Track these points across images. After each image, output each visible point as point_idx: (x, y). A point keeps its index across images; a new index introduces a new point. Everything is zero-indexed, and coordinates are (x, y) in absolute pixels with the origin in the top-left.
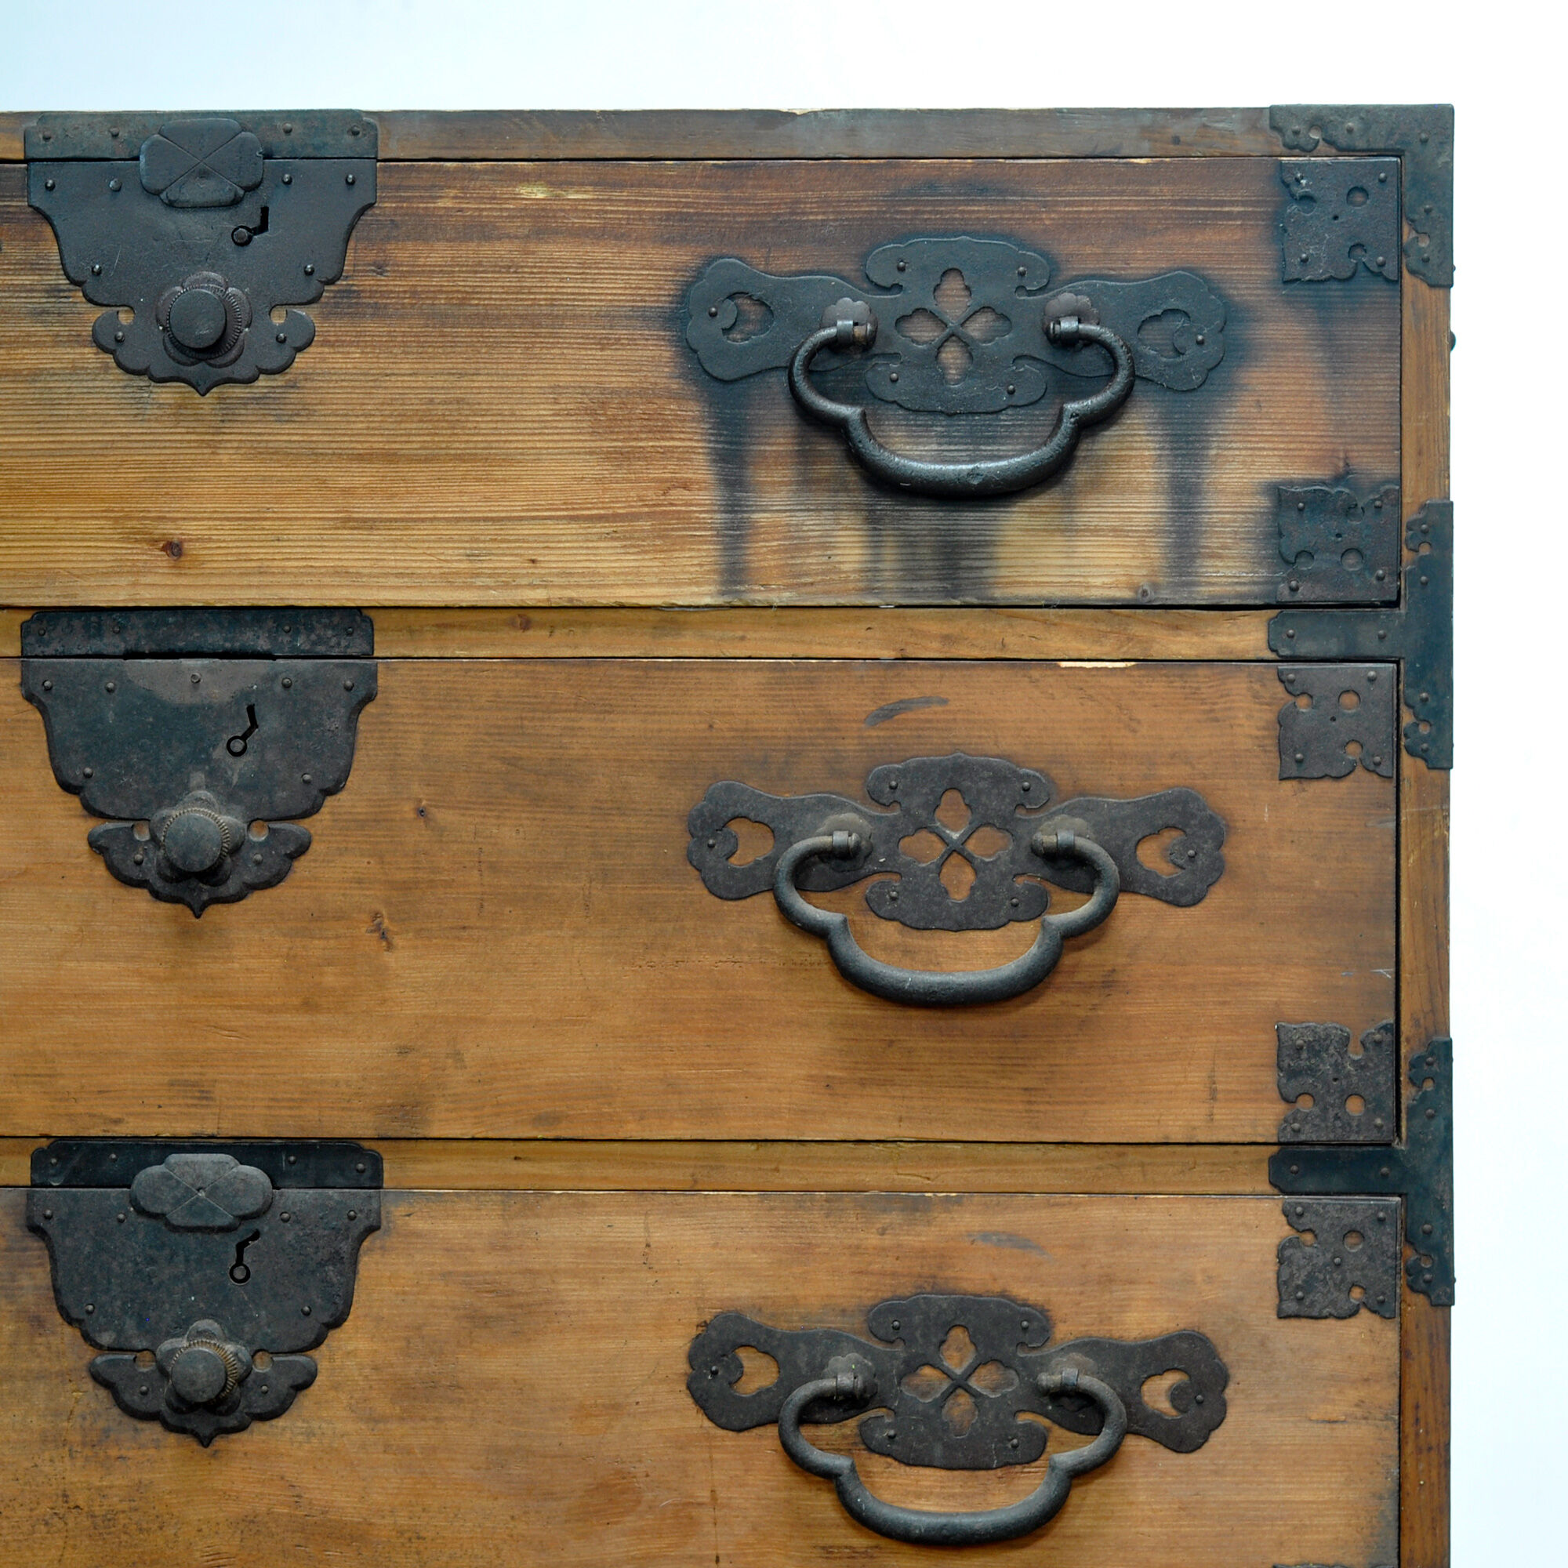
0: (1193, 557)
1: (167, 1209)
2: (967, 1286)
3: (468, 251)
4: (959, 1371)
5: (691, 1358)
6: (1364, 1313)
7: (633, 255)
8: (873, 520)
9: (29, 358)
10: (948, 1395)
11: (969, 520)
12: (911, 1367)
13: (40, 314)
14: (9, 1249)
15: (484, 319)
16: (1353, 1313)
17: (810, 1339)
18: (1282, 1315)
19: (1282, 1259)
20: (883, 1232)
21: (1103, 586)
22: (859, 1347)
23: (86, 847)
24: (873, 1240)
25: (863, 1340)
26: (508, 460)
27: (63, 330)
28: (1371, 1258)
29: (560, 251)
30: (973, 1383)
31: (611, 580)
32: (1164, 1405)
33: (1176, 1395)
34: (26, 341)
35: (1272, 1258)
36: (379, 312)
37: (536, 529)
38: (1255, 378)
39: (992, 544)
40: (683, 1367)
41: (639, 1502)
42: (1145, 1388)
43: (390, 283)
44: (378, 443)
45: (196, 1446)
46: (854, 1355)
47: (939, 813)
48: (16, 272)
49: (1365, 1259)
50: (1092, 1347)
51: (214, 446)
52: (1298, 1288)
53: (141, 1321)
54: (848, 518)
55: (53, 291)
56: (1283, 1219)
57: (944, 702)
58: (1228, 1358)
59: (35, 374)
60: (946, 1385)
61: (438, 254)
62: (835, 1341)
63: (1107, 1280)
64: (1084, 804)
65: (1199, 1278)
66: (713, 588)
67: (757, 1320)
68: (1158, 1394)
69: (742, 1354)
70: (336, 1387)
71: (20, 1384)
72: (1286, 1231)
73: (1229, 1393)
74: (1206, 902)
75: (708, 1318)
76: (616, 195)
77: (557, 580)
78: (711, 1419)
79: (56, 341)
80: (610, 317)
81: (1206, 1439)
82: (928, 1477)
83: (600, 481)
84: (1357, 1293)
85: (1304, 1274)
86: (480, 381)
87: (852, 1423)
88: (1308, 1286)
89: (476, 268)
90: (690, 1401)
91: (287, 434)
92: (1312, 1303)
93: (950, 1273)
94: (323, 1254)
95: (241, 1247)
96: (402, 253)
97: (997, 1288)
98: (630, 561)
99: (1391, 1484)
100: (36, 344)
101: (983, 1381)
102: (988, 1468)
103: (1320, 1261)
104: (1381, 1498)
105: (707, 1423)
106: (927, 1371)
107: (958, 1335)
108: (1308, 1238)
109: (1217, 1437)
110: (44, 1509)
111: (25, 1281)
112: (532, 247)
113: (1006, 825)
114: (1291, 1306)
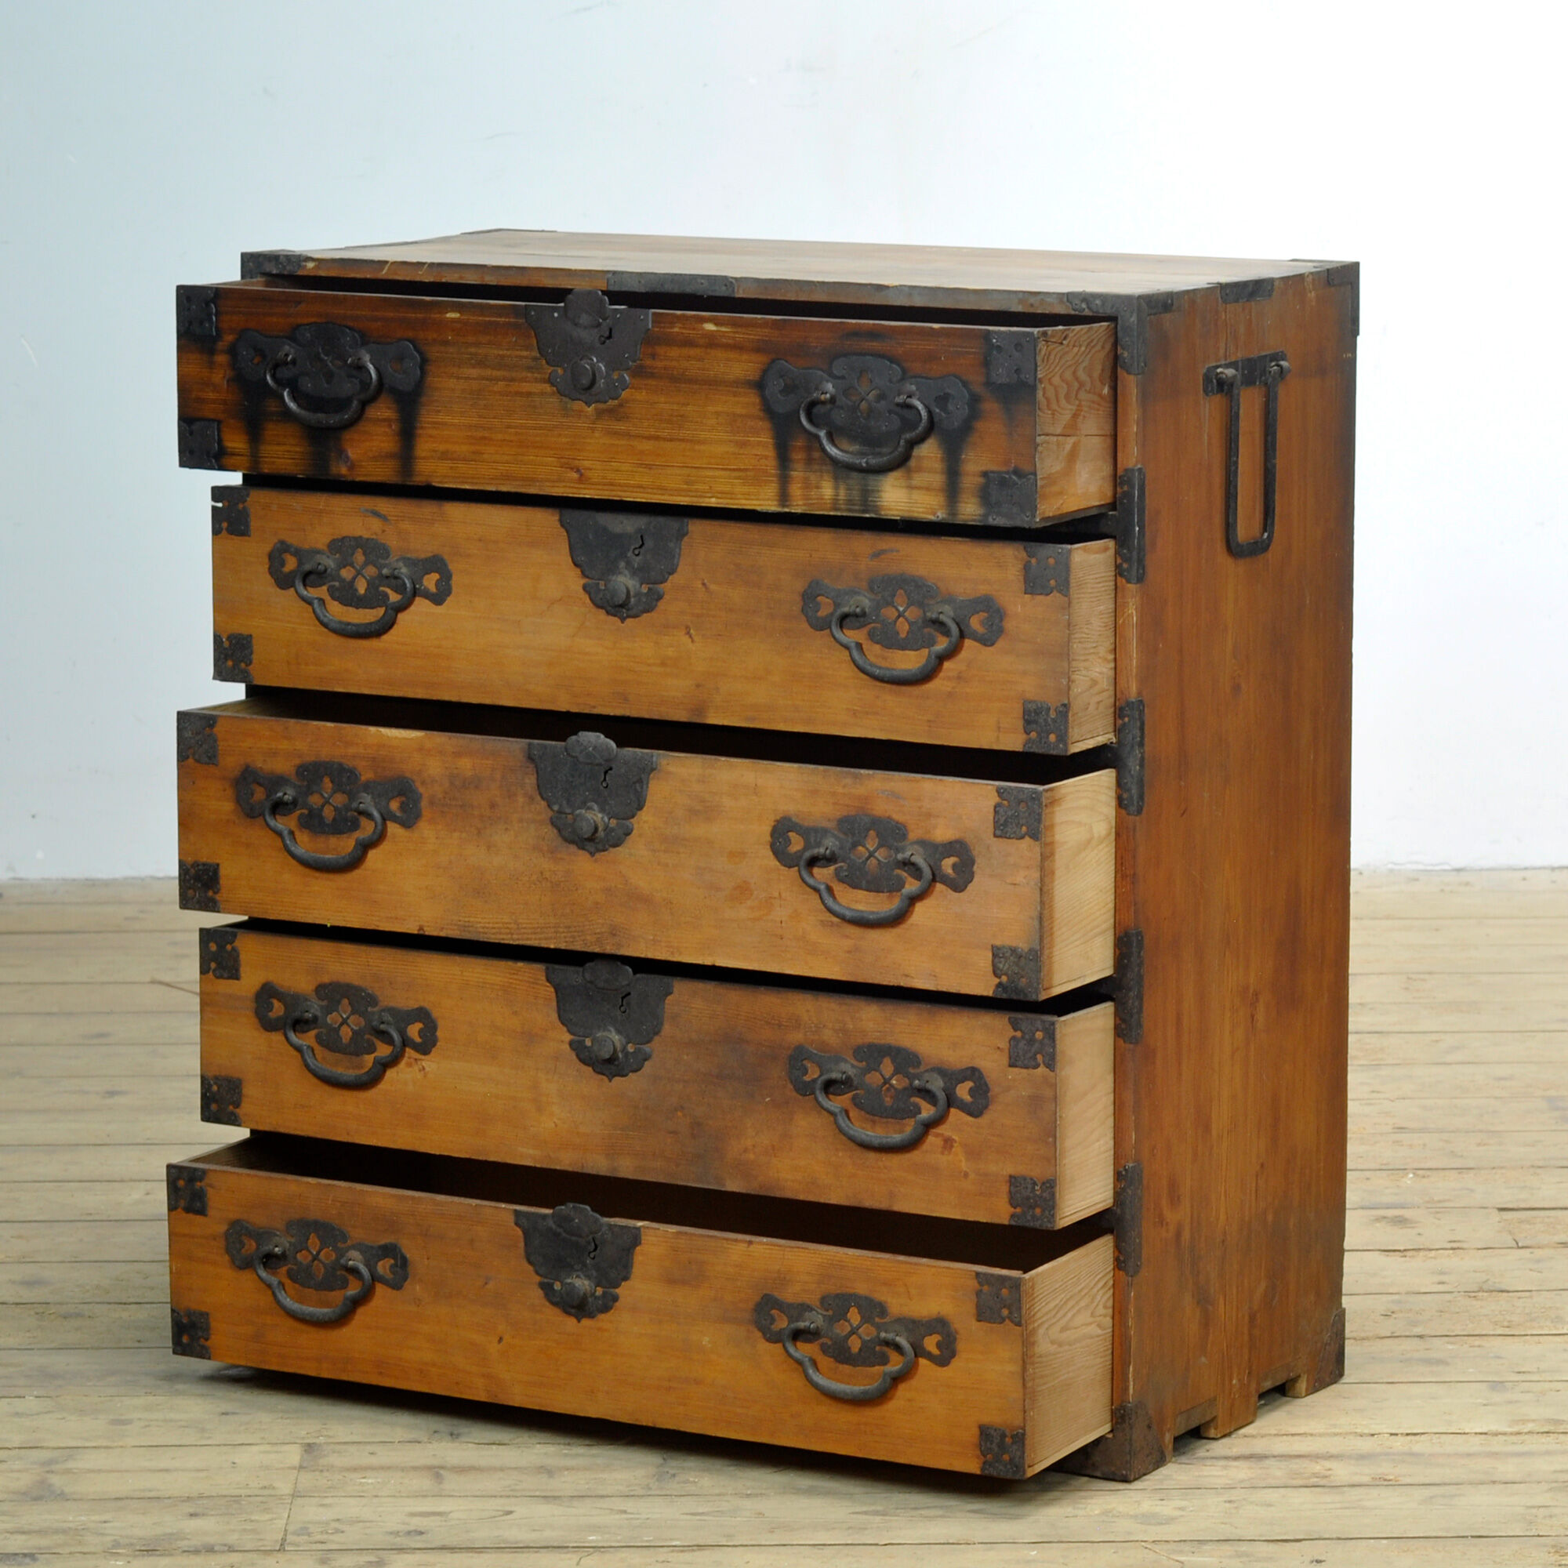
0: (956, 502)
1: (577, 754)
2: (874, 812)
3: (685, 351)
4: (872, 849)
5: (772, 835)
6: (1027, 839)
7: (745, 357)
8: (836, 478)
9: (526, 387)
10: (868, 859)
11: (872, 479)
12: (854, 845)
13: (529, 369)
14: (521, 766)
15: (692, 381)
16: (1022, 838)
17: (816, 830)
18: (995, 836)
19: (996, 812)
20: (844, 787)
21: (923, 513)
22: (835, 836)
23: (581, 591)
24: (840, 790)
25: (836, 833)
26: (700, 442)
27: (539, 376)
28: (1030, 814)
29: (719, 354)
30: (876, 854)
31: (739, 496)
32: (950, 871)
33: (954, 866)
34: (524, 380)
35: (993, 808)
36: (652, 376)
37: (710, 473)
38: (979, 425)
39: (878, 491)
40: (769, 838)
41: (752, 895)
42: (943, 863)
43: (659, 364)
44: (652, 432)
45: (588, 856)
46: (833, 840)
47: (895, 599)
48: (521, 350)
49: (1027, 814)
50: (922, 843)
51: (593, 430)
52: (1002, 825)
53: (568, 801)
54: (826, 477)
55: (535, 359)
56: (996, 794)
57: (898, 551)
58: (975, 853)
59: (529, 394)
60: (867, 854)
61: (674, 352)
62: (825, 832)
63: (929, 815)
64: (950, 600)
65: (964, 817)
66: (776, 503)
67: (797, 821)
68: (948, 865)
69: (790, 834)
70: (640, 835)
71: (525, 824)
72: (997, 799)
73: (975, 868)
74: (996, 646)
75: (778, 818)
76: (739, 330)
77: (719, 495)
78: (779, 861)
79: (536, 380)
80: (737, 383)
81: (966, 887)
82: (861, 894)
83: (734, 454)
84: (1024, 829)
85: (1004, 818)
86: (690, 408)
87: (832, 868)
88: (1005, 824)
89: (689, 358)
90: (771, 853)
91: (621, 427)
92: (1006, 833)
93: (869, 807)
94: (635, 779)
95: (606, 773)
96: (661, 350)
97: (887, 815)
98: (745, 489)
99: (1035, 914)
100: (529, 382)
101: (881, 854)
102: (883, 892)
103: (1010, 813)
104: (1033, 919)
105: (778, 863)
106: (860, 848)
107: (872, 833)
108: (1005, 802)
109: (970, 887)
110: (534, 877)
111: (527, 781)
112: (709, 350)
113: (921, 605)
114: (998, 833)
